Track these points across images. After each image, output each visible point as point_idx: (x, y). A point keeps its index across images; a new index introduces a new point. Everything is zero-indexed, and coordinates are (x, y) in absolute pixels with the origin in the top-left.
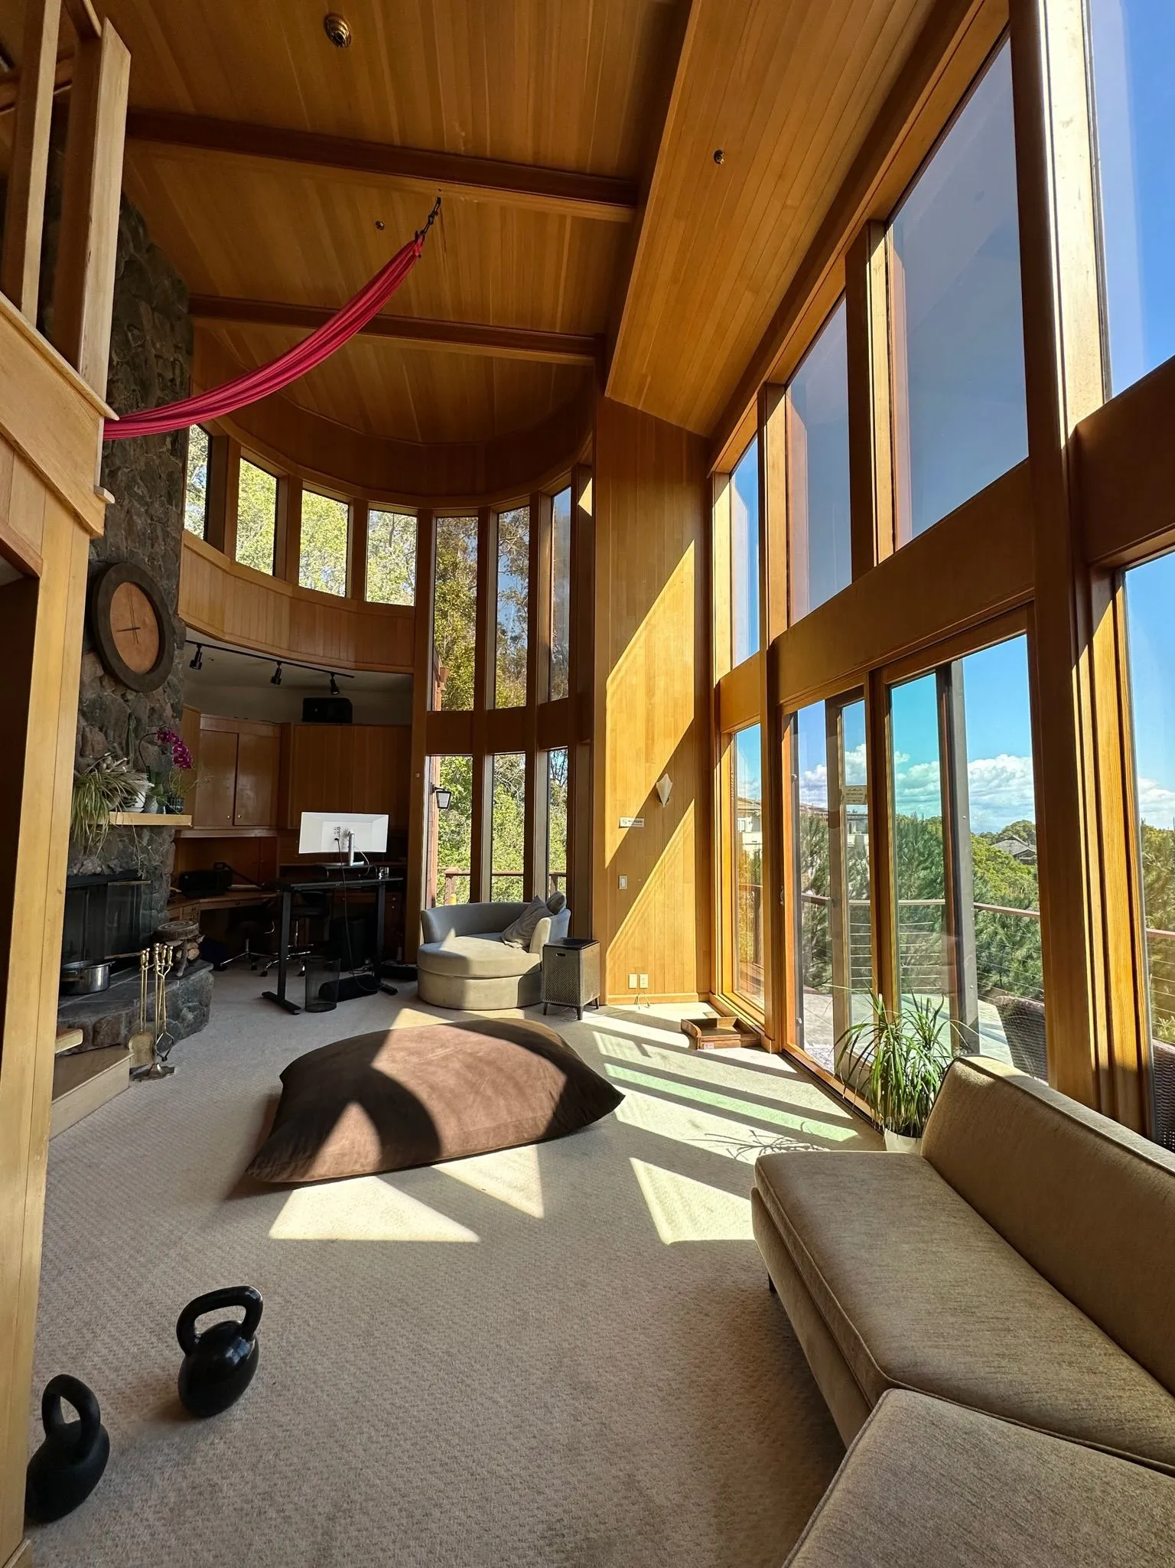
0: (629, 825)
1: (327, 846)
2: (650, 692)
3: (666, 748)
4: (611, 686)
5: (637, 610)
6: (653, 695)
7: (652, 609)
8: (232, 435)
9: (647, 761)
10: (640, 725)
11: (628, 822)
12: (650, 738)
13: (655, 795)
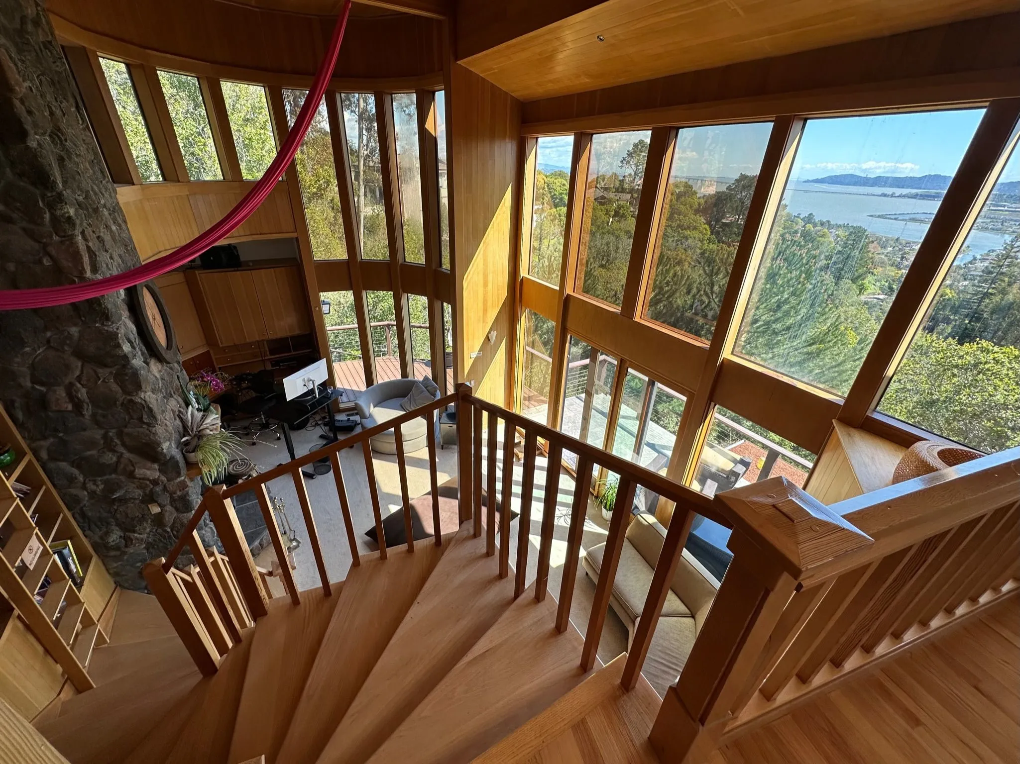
0: (475, 356)
1: (302, 390)
2: (485, 285)
3: (493, 314)
4: (465, 285)
5: (479, 233)
6: (487, 286)
7: (487, 233)
8: (86, 46)
9: (483, 322)
10: (481, 305)
11: (474, 355)
12: (485, 310)
13: (488, 338)
